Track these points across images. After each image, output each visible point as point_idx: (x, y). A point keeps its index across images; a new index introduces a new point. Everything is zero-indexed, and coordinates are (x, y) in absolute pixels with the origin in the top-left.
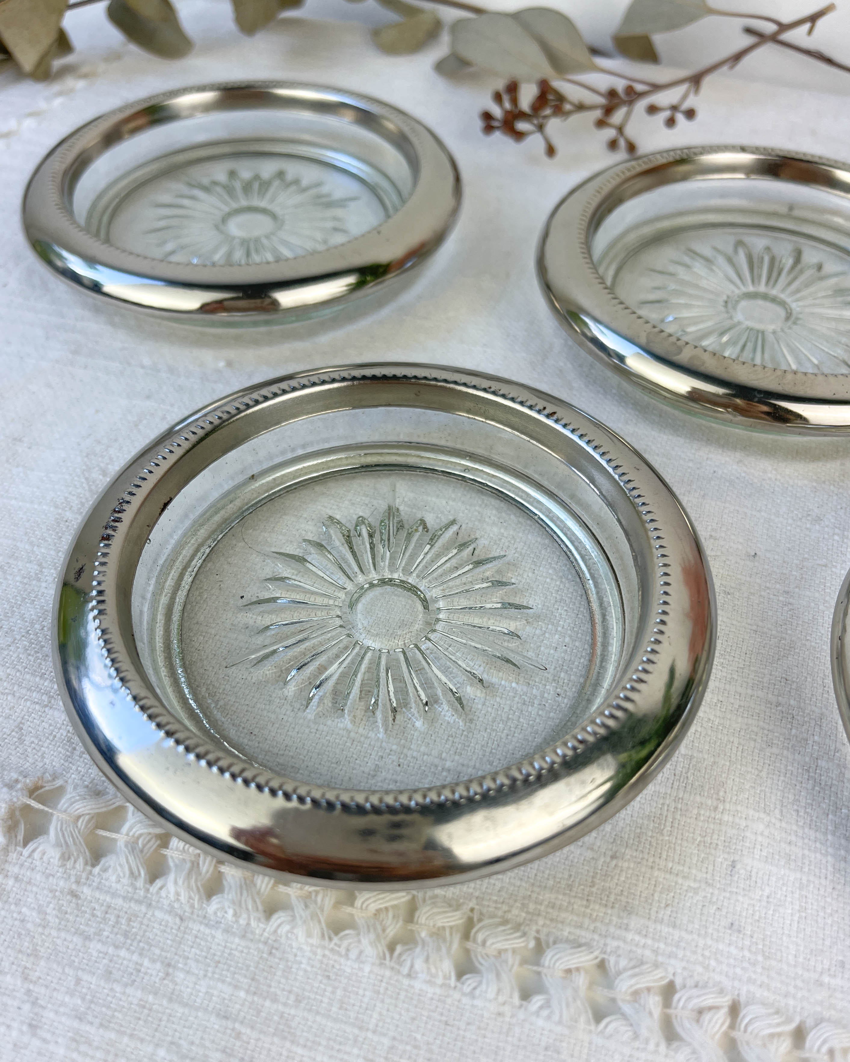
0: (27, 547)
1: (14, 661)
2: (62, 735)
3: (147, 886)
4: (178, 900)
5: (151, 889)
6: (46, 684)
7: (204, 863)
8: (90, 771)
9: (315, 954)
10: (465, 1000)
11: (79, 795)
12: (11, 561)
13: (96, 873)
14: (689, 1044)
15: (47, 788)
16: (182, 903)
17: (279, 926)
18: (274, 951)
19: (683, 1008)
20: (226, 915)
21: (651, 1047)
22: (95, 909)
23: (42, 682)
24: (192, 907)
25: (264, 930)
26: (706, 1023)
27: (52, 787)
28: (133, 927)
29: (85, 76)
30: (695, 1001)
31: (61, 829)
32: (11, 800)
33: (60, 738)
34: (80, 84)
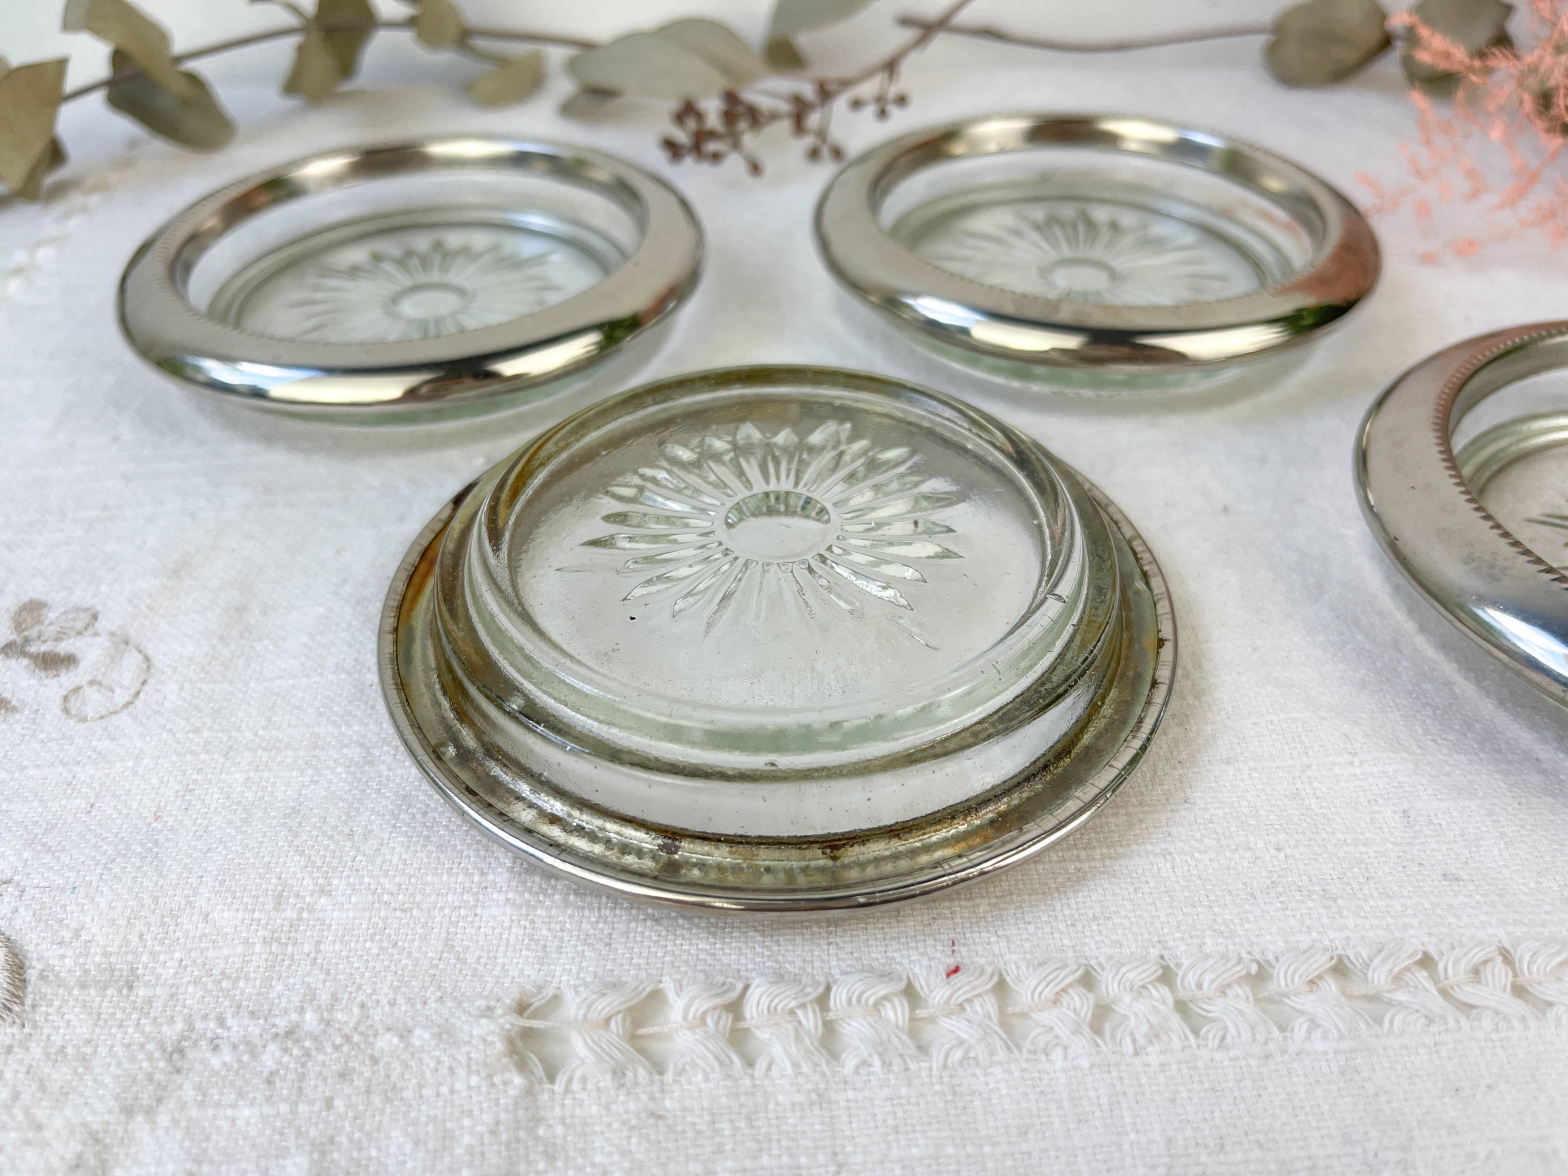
0: (330, 729)
1: (397, 866)
2: (517, 935)
3: (750, 1071)
4: (800, 1074)
5: (756, 1074)
6: (459, 880)
7: (807, 1019)
8: (584, 964)
9: (1010, 1072)
10: (1218, 1056)
11: (594, 993)
12: (317, 752)
13: (670, 1080)
14: (1486, 1008)
15: (537, 1004)
16: (807, 1076)
17: (946, 1057)
18: (957, 1089)
19: (1455, 975)
20: (871, 1069)
21: (1452, 1024)
22: (695, 1124)
23: (453, 879)
24: (823, 1074)
25: (931, 1069)
26: (1489, 977)
27: (543, 1001)
28: (760, 1128)
29: (96, 189)
30: (1463, 962)
31: (594, 1041)
32: (503, 1029)
33: (517, 940)
34: (94, 200)
